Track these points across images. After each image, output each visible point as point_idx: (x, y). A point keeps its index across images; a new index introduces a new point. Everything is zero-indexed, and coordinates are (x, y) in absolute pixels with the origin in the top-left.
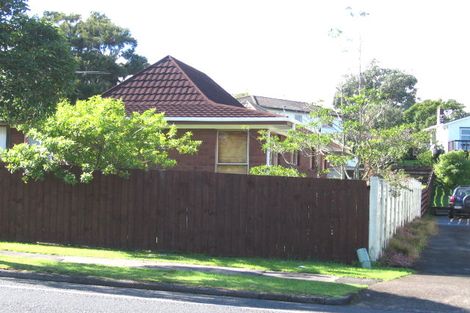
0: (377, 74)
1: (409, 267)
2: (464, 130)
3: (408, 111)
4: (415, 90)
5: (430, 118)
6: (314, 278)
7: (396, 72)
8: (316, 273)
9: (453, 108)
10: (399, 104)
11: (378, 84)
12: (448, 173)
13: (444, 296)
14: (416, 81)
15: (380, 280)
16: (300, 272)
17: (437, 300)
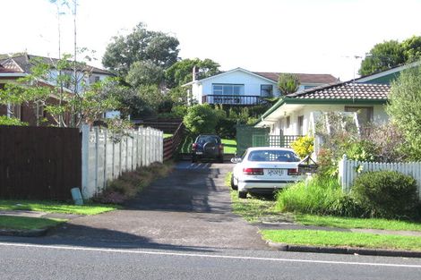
0: (144, 36)
1: (118, 204)
2: (216, 86)
3: (170, 69)
4: (177, 51)
5: (188, 76)
6: (24, 214)
7: (160, 35)
8: (28, 210)
9: (209, 67)
10: (163, 63)
11: (144, 45)
12: (195, 123)
13: (133, 227)
14: (177, 43)
15: (84, 215)
16: (14, 210)
17: (124, 231)
